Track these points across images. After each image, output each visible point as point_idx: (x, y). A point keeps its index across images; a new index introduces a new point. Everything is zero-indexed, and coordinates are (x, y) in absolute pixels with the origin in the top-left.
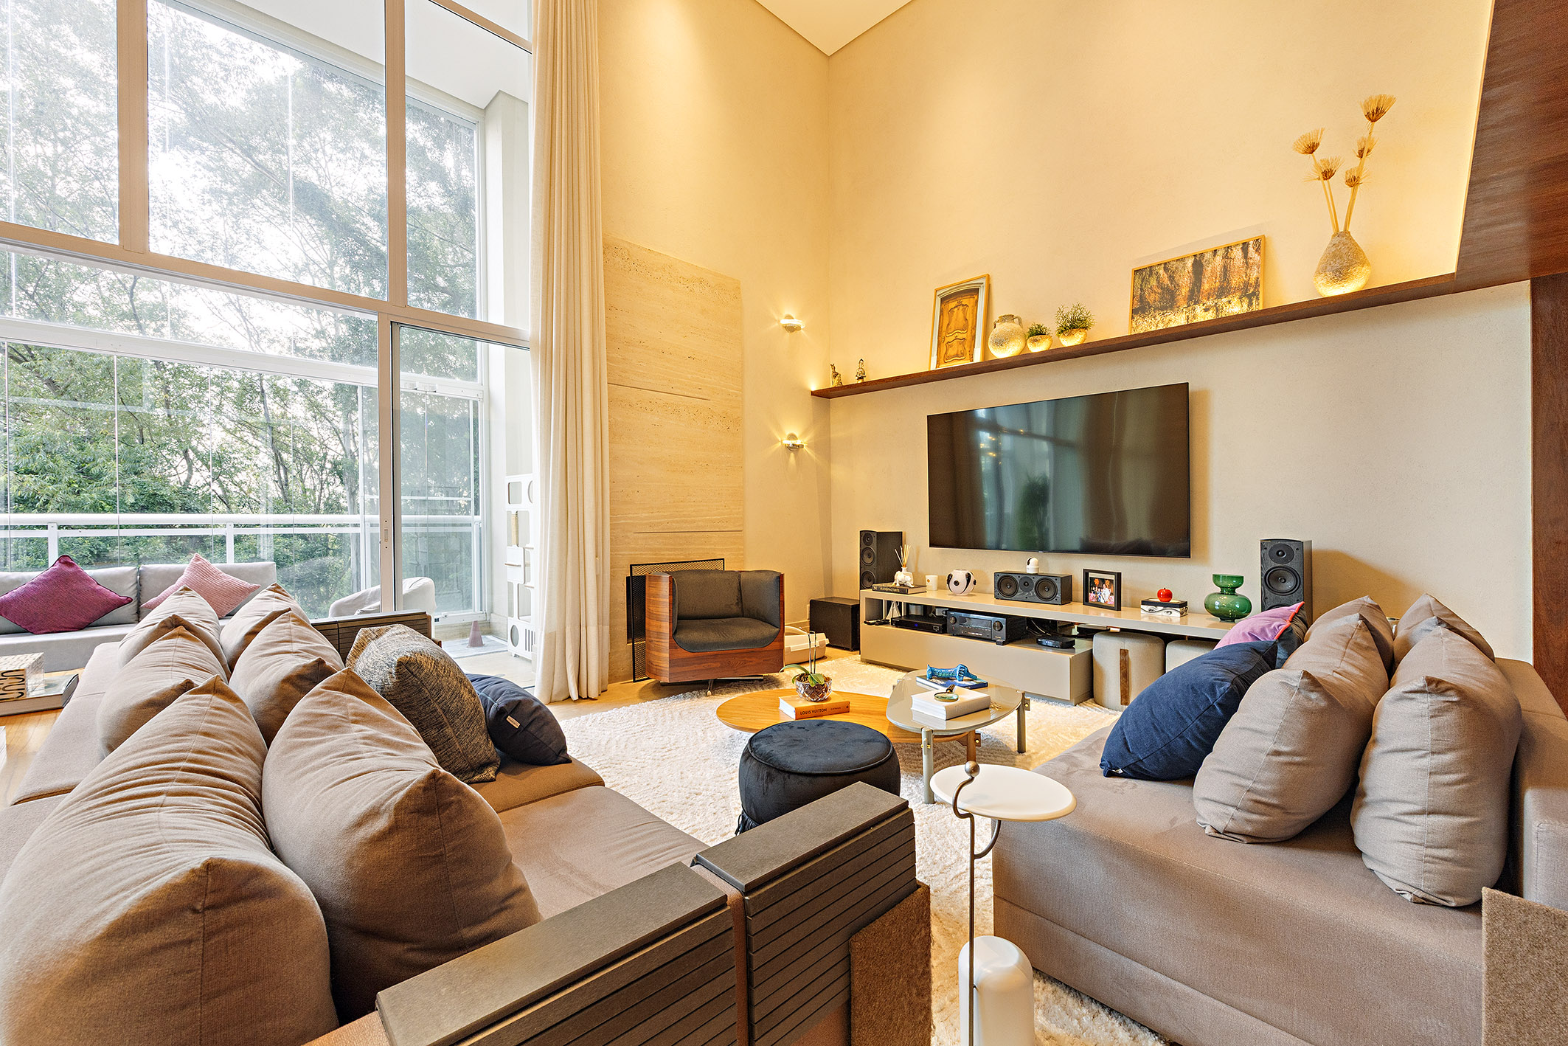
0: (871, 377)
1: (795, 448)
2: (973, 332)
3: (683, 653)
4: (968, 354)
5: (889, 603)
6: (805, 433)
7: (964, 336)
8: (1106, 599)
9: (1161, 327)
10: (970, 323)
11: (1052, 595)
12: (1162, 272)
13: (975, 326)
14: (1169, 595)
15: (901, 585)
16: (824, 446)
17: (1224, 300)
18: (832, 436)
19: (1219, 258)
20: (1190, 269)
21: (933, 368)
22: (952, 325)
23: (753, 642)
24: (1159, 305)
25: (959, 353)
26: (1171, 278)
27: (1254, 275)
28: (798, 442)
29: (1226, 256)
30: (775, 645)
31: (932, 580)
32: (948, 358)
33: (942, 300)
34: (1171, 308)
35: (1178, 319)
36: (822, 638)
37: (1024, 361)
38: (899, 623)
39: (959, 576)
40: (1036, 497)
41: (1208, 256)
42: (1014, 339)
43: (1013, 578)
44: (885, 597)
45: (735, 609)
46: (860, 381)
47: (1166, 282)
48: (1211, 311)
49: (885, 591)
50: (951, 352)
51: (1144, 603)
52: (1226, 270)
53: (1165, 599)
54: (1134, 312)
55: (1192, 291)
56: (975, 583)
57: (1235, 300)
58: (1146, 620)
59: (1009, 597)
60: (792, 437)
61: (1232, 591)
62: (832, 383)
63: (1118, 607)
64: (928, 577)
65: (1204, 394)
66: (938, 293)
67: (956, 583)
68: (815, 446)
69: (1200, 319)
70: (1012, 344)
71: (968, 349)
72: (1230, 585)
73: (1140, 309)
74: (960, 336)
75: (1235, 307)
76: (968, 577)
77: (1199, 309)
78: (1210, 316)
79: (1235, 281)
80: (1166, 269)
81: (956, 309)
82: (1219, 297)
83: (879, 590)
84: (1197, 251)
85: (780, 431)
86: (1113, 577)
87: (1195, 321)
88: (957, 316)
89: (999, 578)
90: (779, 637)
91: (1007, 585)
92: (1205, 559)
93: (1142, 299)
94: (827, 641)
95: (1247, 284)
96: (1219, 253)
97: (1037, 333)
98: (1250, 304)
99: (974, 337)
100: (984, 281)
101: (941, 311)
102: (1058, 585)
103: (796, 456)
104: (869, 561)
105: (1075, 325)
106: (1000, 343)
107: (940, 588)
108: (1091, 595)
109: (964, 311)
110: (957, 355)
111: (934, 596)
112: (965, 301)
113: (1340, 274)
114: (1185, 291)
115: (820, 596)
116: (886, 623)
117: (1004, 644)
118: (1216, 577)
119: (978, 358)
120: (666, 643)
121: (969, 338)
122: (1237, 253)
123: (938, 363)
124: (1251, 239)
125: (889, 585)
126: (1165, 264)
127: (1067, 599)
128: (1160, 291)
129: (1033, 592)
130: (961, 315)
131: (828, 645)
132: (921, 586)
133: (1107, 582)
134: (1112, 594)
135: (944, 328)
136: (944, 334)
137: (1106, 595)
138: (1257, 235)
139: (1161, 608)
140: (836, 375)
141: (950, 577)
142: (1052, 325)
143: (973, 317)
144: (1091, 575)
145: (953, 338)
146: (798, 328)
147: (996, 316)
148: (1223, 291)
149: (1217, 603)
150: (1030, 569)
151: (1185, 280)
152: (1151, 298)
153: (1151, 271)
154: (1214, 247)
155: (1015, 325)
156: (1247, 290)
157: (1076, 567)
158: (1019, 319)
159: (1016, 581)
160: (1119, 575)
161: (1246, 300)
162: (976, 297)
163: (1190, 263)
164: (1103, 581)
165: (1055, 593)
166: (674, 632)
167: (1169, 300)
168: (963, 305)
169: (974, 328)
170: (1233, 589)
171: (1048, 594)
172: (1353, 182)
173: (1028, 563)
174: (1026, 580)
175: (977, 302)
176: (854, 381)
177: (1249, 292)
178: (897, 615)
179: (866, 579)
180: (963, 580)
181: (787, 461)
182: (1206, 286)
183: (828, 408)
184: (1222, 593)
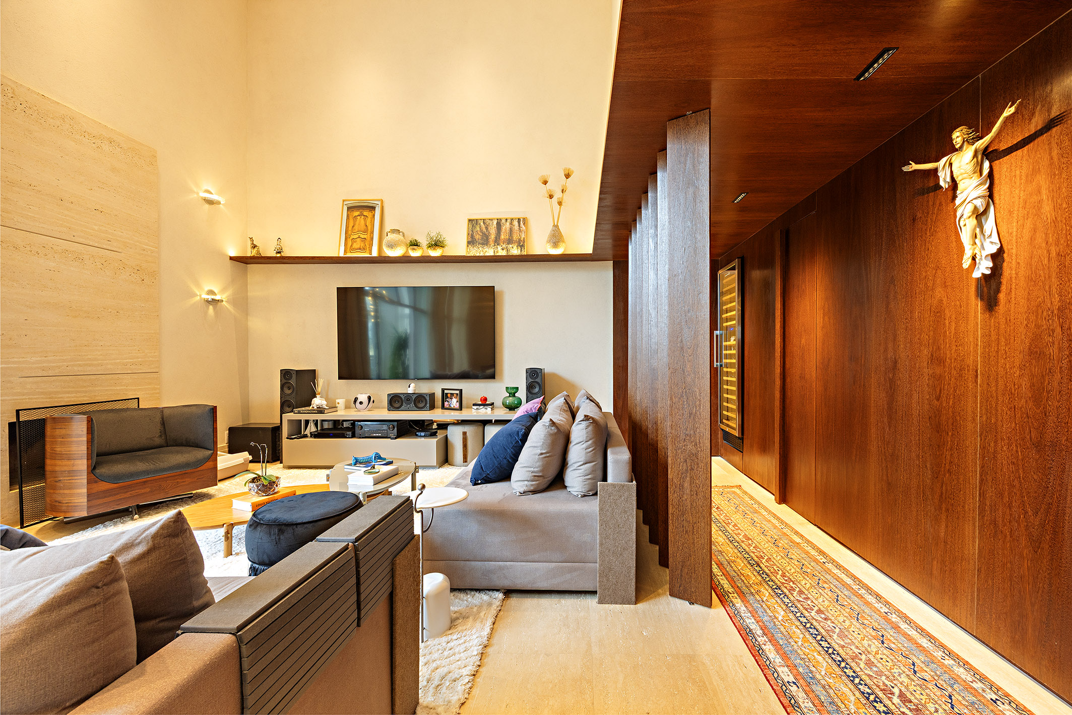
0: (287, 253)
1: (214, 302)
2: (372, 235)
3: (104, 486)
4: (368, 249)
5: (307, 422)
6: (223, 290)
7: (365, 236)
8: (454, 405)
9: (482, 254)
10: (369, 228)
11: (424, 405)
12: (482, 224)
13: (373, 232)
14: (486, 399)
15: (318, 408)
16: (242, 303)
17: (511, 246)
18: (249, 294)
19: (508, 224)
20: (495, 226)
21: (342, 254)
22: (356, 227)
23: (187, 465)
24: (482, 242)
25: (361, 248)
26: (487, 228)
27: (523, 236)
28: (217, 298)
29: (511, 224)
30: (210, 464)
31: (341, 402)
32: (353, 250)
33: (349, 208)
34: (487, 244)
35: (490, 252)
36: (245, 456)
37: (405, 260)
38: (316, 435)
39: (363, 398)
40: (401, 345)
41: (503, 221)
42: (400, 245)
43: (400, 397)
44: (303, 417)
45: (158, 441)
46: (279, 255)
47: (484, 230)
48: (505, 250)
49: (305, 413)
50: (355, 246)
51: (474, 405)
52: (511, 230)
53: (484, 402)
54: (469, 243)
55: (496, 238)
56: (373, 402)
57: (515, 247)
58: (475, 414)
59: (398, 409)
60: (211, 292)
61: (514, 396)
62: (250, 253)
63: (461, 408)
64: (337, 401)
65: (502, 293)
66: (345, 203)
67: (361, 403)
68: (234, 301)
69: (500, 254)
70: (399, 248)
71: (368, 246)
72: (513, 392)
73: (471, 242)
74: (362, 236)
75: (515, 251)
76: (369, 398)
77: (500, 248)
78: (504, 253)
79: (515, 237)
80: (484, 223)
81: (359, 217)
82: (508, 244)
83: (299, 412)
84: (499, 217)
85: (198, 286)
86: (458, 392)
87: (498, 254)
88: (360, 222)
89: (390, 397)
90: (214, 458)
91: (395, 401)
92: (501, 380)
93: (472, 236)
94: (251, 458)
95: (520, 240)
96: (508, 221)
97: (415, 244)
98: (521, 251)
99: (372, 239)
100: (379, 203)
101: (348, 216)
102: (428, 398)
103: (214, 309)
104: (288, 392)
105: (437, 244)
106: (391, 246)
107: (347, 407)
108: (446, 403)
109: (365, 219)
110: (360, 249)
111: (342, 413)
112: (365, 213)
113: (555, 245)
114: (493, 237)
115: (239, 423)
116: (305, 436)
117: (396, 438)
118: (507, 388)
119: (375, 253)
120: (83, 479)
121: (369, 239)
122: (516, 223)
123: (345, 252)
124: (522, 218)
125: (307, 408)
126: (484, 220)
127: (432, 407)
128: (481, 234)
129: (412, 405)
130: (363, 222)
131: (251, 462)
132: (333, 407)
133: (455, 395)
134: (457, 402)
135: (350, 228)
136: (350, 232)
137: (454, 402)
138: (524, 216)
139: (483, 407)
140: (254, 247)
141: (356, 399)
142: (424, 242)
143: (371, 225)
144: (446, 391)
145: (357, 236)
146: (219, 203)
147: (387, 228)
148: (510, 241)
149: (508, 402)
150: (410, 390)
151: (493, 231)
152: (477, 237)
153: (477, 222)
154: (506, 217)
155: (400, 237)
156: (520, 243)
157: (437, 387)
158: (403, 233)
159: (401, 398)
160: (461, 391)
161: (520, 248)
162: (373, 212)
163: (495, 222)
164: (452, 394)
165: (426, 404)
166: (93, 469)
167: (485, 242)
168: (364, 216)
169: (372, 232)
170: (515, 393)
171: (421, 405)
172: (560, 203)
173: (409, 387)
174: (408, 397)
175: (374, 215)
176: (273, 254)
177: (521, 246)
178: (313, 429)
179: (286, 405)
180: (365, 400)
181: (206, 313)
182: (502, 237)
183: (245, 272)
184: (510, 396)
